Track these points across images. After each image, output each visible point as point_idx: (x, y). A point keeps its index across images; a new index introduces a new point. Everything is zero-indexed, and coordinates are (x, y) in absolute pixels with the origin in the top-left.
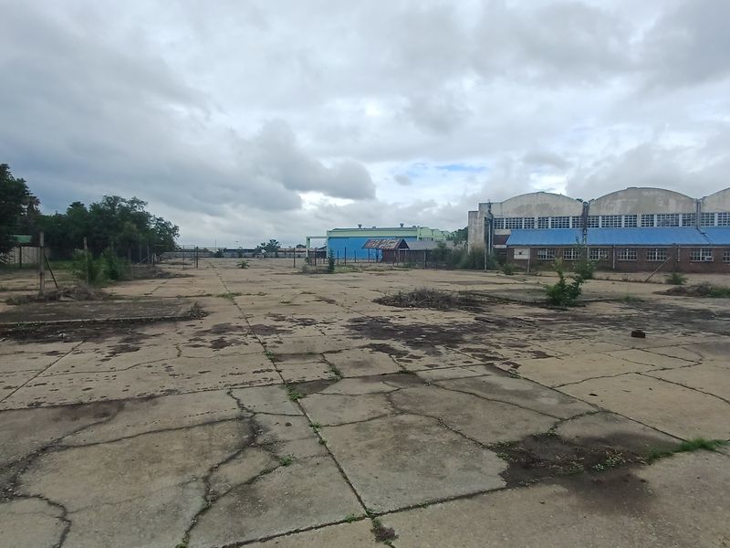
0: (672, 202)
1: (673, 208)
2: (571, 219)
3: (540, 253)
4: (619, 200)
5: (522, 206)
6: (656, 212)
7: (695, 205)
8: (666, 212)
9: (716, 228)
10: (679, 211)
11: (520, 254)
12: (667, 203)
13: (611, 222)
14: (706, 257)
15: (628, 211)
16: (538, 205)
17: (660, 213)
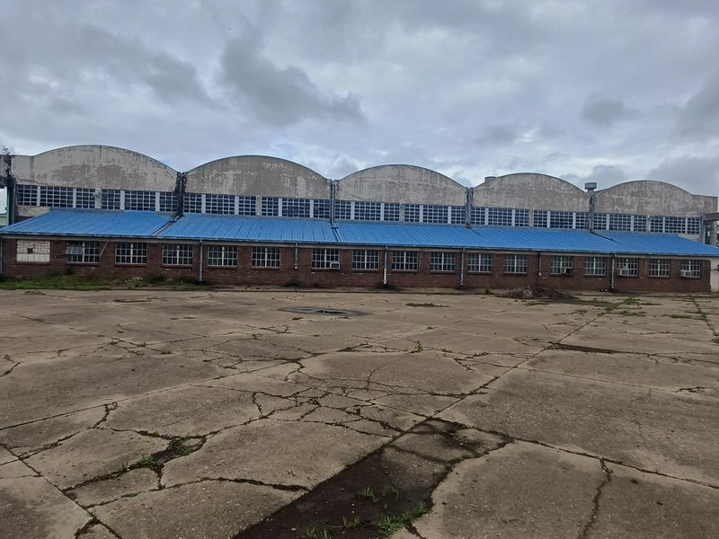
0: (301, 181)
1: (302, 191)
2: (158, 196)
3: (71, 250)
4: (231, 172)
5: (71, 167)
6: (281, 194)
7: (328, 188)
8: (293, 196)
9: (352, 222)
10: (310, 195)
11: (30, 251)
12: (295, 183)
13: (219, 205)
14: (332, 263)
15: (244, 190)
16: (101, 169)
17: (287, 196)
